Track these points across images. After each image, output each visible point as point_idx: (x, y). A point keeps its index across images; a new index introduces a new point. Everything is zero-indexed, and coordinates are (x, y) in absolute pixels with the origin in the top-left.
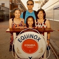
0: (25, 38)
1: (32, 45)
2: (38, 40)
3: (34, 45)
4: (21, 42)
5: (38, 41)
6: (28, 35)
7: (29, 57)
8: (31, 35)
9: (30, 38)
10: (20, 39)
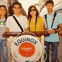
1: (29, 49)
3: (31, 49)
4: (17, 46)
5: (35, 44)
6: (25, 39)
7: (26, 61)
8: (28, 38)
9: (26, 42)
10: (17, 42)
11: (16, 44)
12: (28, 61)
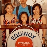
0: (19, 36)
1: (26, 43)
2: (33, 37)
3: (29, 43)
4: (14, 40)
5: (33, 39)
6: (22, 33)
8: (25, 33)
9: (24, 36)
11: (12, 38)
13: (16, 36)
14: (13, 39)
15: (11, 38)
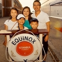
3: (29, 47)
4: (15, 45)
12: (27, 60)
13: (17, 41)
14: (13, 44)
15: (12, 43)
